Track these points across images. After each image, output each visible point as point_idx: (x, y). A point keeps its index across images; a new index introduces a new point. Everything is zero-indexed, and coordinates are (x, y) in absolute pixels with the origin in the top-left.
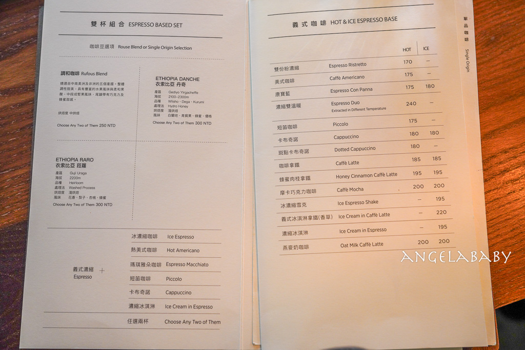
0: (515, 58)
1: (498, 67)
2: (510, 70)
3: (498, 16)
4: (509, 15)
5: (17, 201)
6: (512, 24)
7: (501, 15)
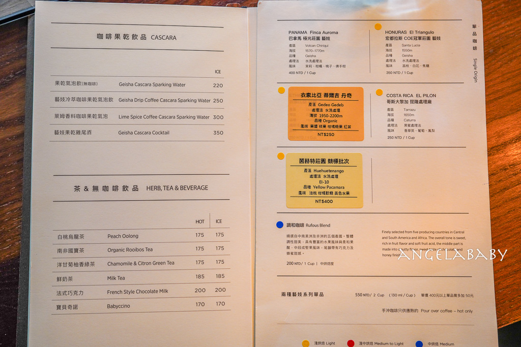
0: (515, 71)
1: (498, 80)
2: (510, 83)
3: (497, 27)
4: (508, 26)
5: (17, 234)
6: (512, 35)
7: (500, 27)
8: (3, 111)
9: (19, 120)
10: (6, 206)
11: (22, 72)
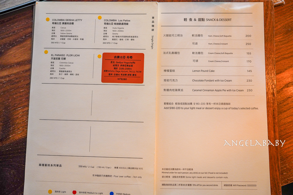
8: (19, 57)
9: (27, 62)
10: (20, 109)
11: (30, 35)
